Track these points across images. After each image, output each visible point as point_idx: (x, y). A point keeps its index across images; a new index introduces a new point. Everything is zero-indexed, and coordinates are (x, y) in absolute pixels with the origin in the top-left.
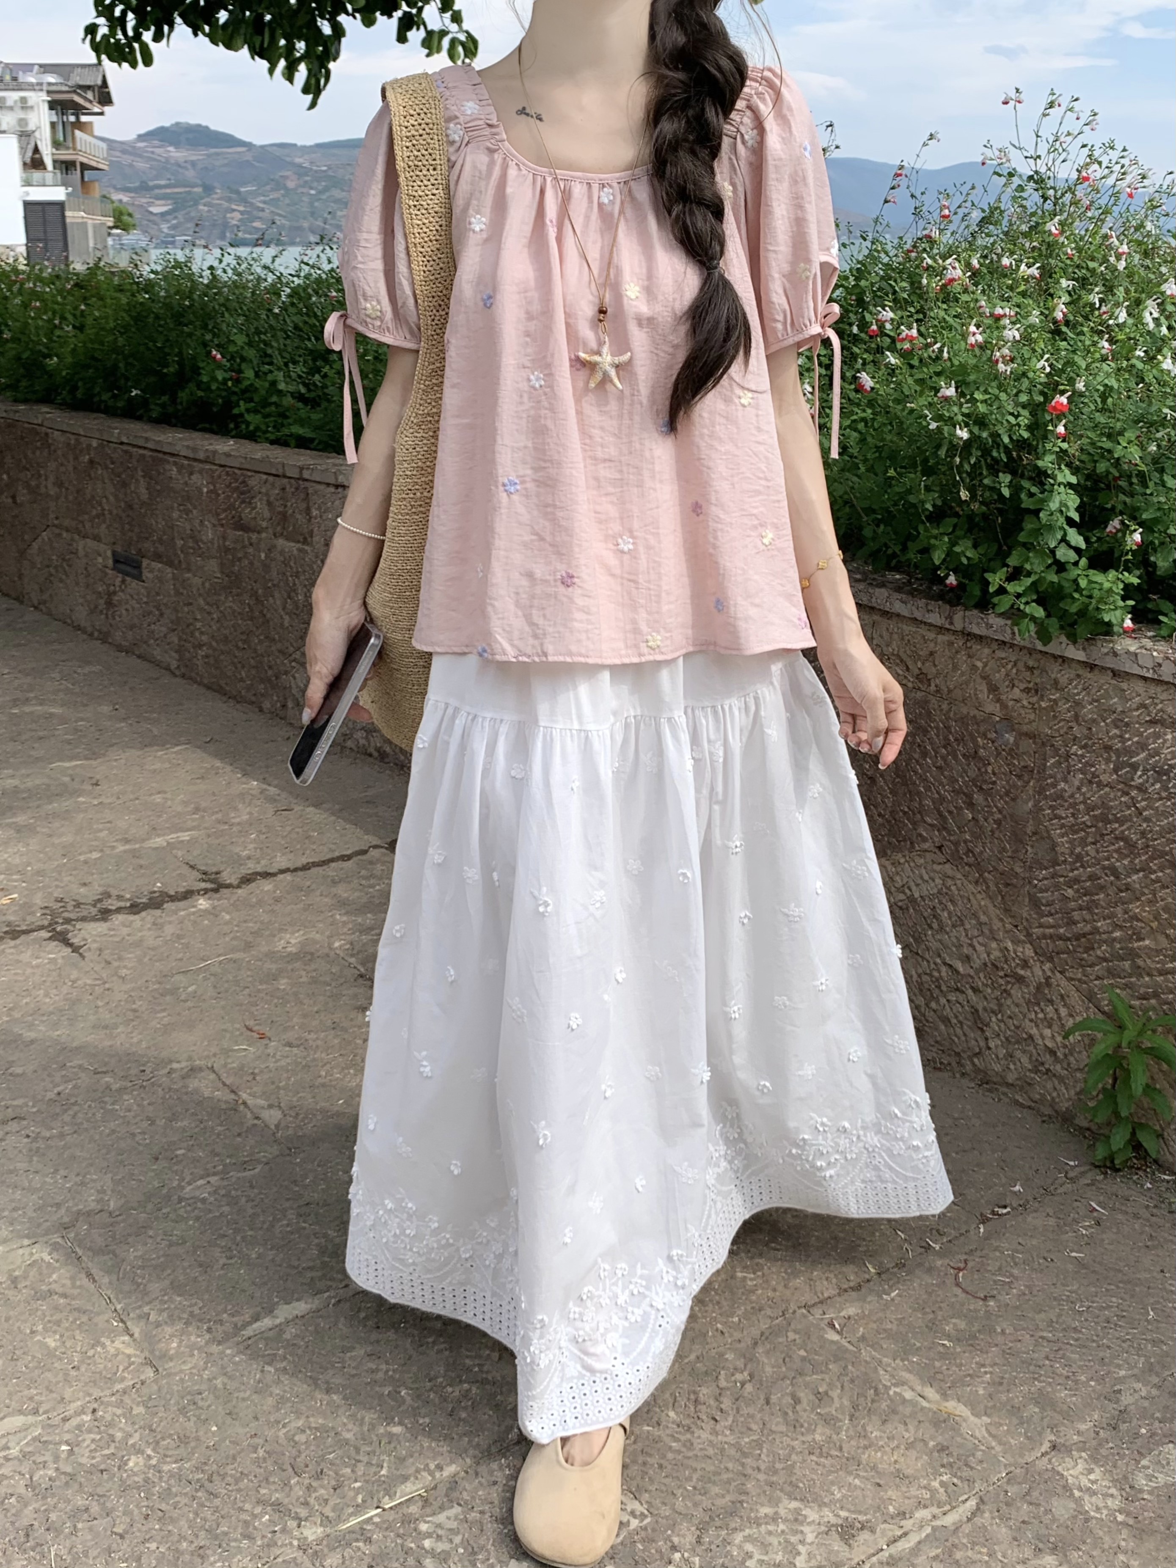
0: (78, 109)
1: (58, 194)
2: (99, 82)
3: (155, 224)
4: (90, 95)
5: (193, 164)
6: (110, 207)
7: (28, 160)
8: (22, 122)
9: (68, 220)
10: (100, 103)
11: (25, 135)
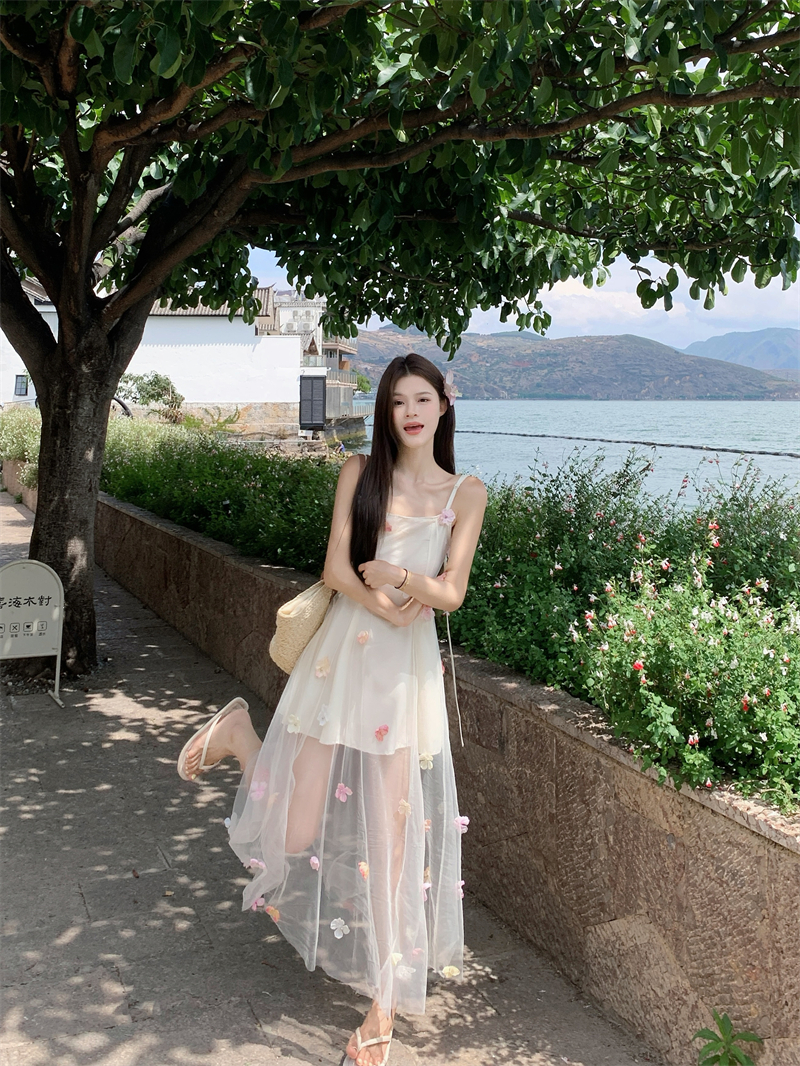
1: (322, 371)
6: (356, 377)
7: (307, 350)
8: (305, 326)
9: (327, 386)
11: (307, 333)
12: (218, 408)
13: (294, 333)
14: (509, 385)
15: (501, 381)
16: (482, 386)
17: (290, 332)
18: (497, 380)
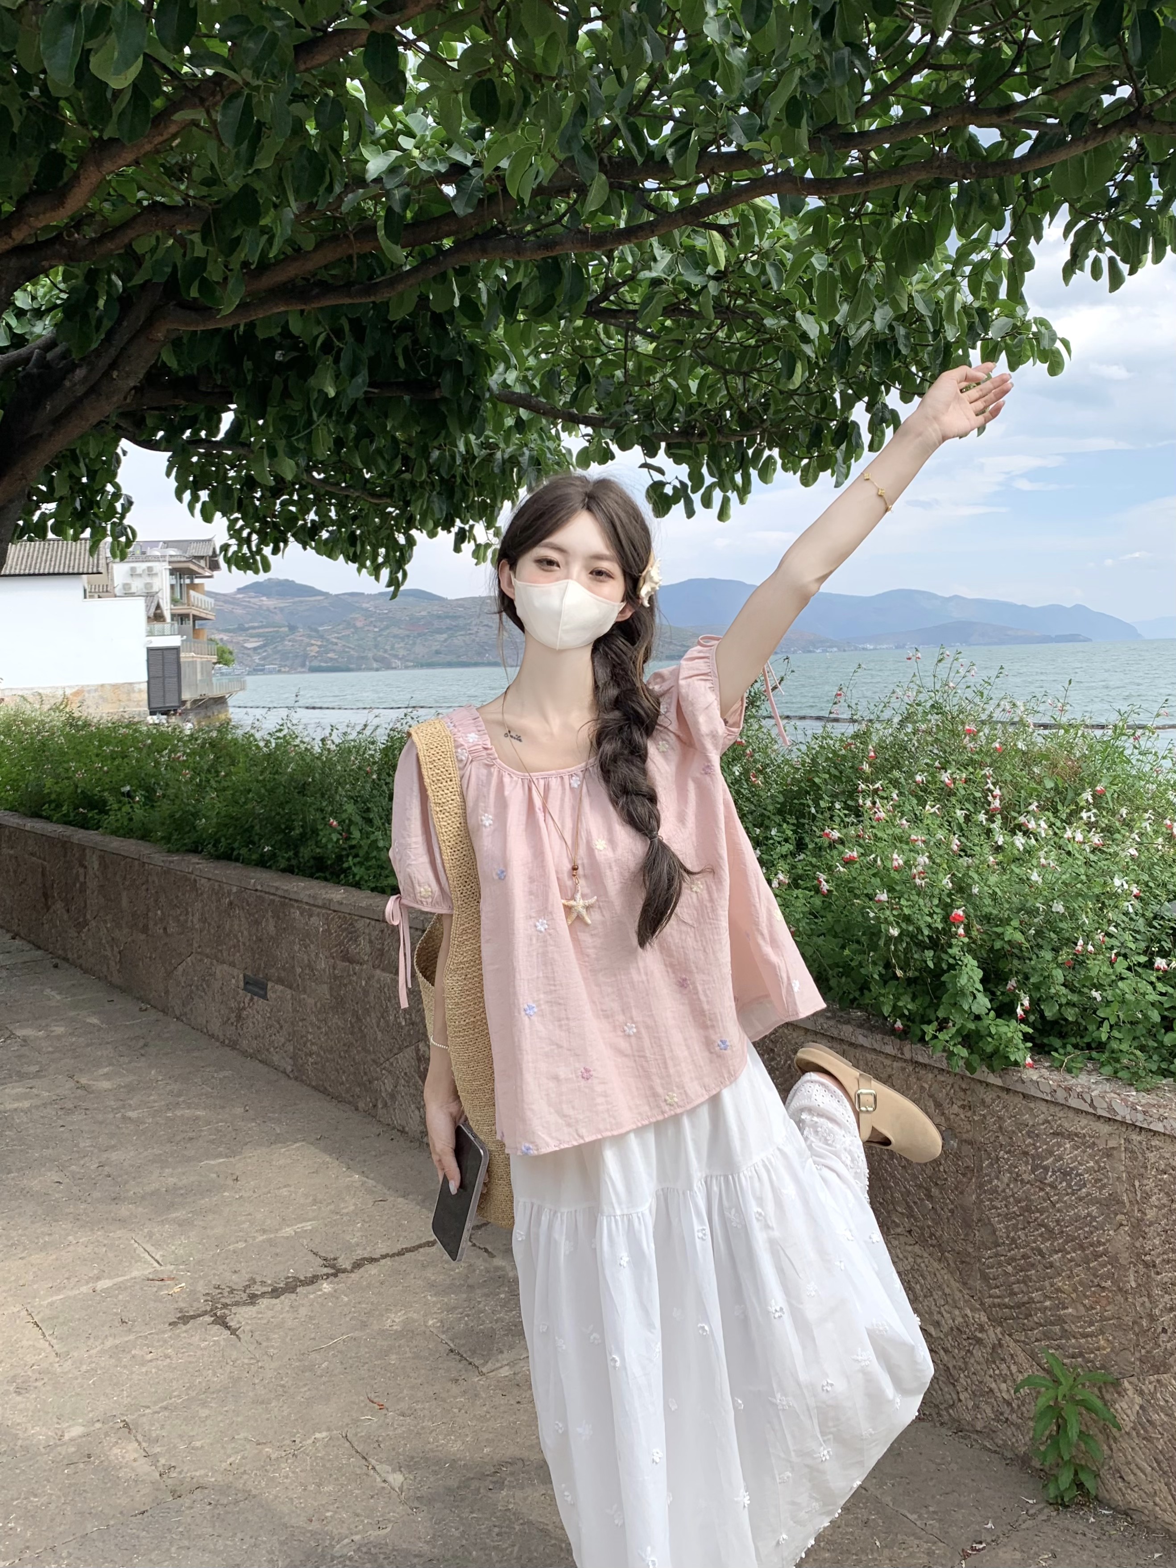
0: (192, 574)
1: (175, 641)
2: (210, 553)
3: (249, 655)
4: (202, 563)
5: (281, 609)
6: (214, 647)
7: (152, 615)
8: (148, 585)
9: (182, 660)
10: (210, 568)
11: (150, 596)
12: (40, 694)
13: (132, 595)
14: (401, 653)
15: (392, 648)
16: (370, 655)
17: (128, 594)
18: (388, 647)
